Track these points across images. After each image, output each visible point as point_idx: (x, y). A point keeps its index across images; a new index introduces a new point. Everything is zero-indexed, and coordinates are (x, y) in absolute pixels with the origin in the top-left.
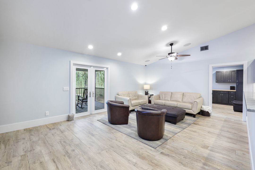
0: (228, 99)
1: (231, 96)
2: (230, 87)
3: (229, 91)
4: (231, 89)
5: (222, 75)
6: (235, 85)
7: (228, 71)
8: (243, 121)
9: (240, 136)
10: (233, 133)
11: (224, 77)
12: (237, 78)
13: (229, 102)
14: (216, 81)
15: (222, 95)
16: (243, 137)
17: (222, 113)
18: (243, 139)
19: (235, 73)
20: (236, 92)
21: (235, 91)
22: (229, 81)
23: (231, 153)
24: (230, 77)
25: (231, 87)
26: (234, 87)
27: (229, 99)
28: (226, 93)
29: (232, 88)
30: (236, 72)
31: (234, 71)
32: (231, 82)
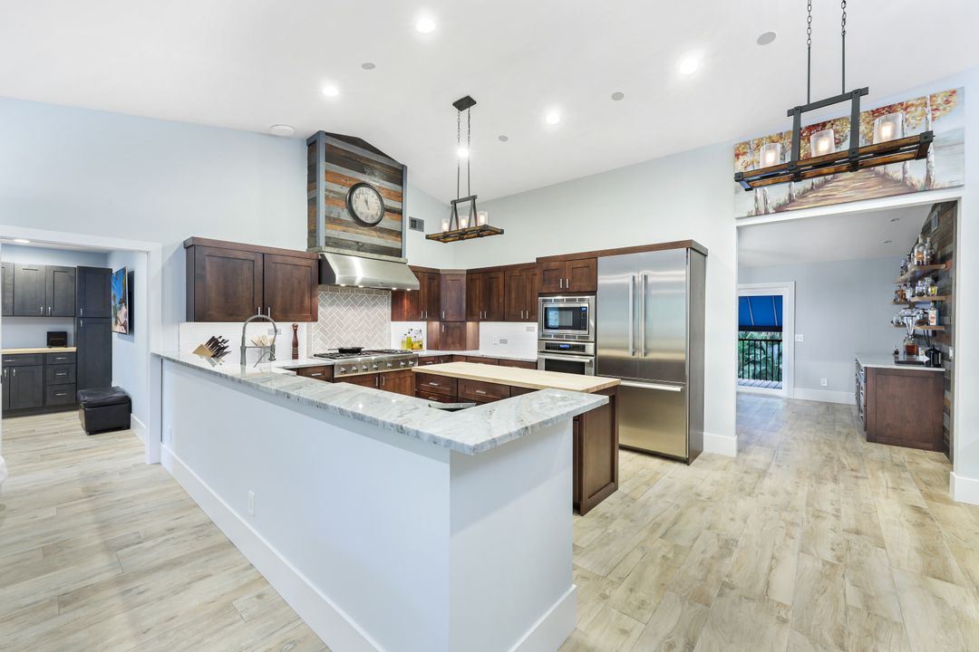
0: (44, 387)
1: (55, 372)
2: (48, 333)
3: (44, 355)
4: (51, 343)
5: (8, 281)
6: (69, 328)
7: (40, 266)
8: (148, 463)
9: (192, 534)
10: (164, 535)
11: (19, 291)
12: (78, 300)
13: (48, 398)
15: (10, 372)
16: (202, 531)
17: (42, 461)
18: (208, 536)
19: (70, 276)
20: (76, 353)
21: (73, 349)
22: (45, 310)
23: (231, 628)
24: (49, 294)
25: (50, 334)
26: (64, 334)
27: (48, 389)
28: (32, 361)
29: (56, 339)
31: (65, 270)
32: (51, 316)
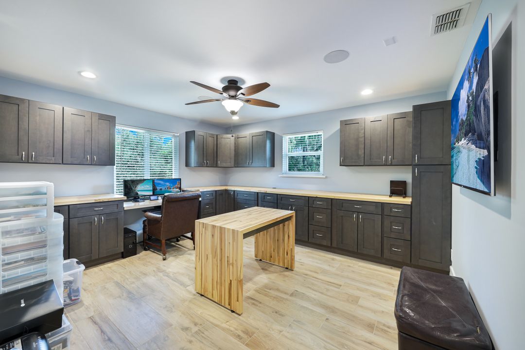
0: (382, 238)
1: (392, 223)
2: (390, 182)
3: (383, 205)
4: (393, 193)
5: (361, 135)
6: (406, 175)
7: (383, 117)
11: (368, 142)
12: (414, 145)
13: (386, 251)
14: (340, 160)
15: (358, 217)
19: (408, 121)
20: (411, 206)
21: (408, 201)
22: (387, 159)
24: (390, 143)
26: (404, 183)
27: (385, 240)
28: (372, 209)
29: (398, 188)
30: (411, 119)
31: (403, 116)
32: (391, 165)
